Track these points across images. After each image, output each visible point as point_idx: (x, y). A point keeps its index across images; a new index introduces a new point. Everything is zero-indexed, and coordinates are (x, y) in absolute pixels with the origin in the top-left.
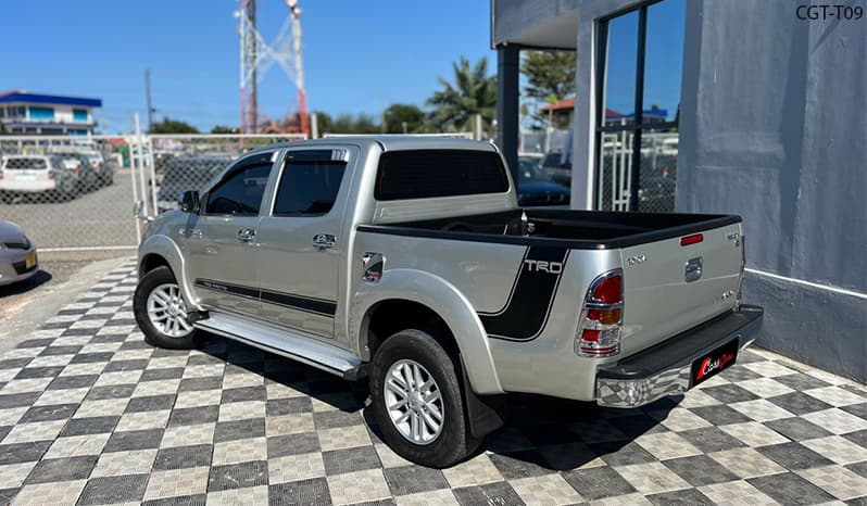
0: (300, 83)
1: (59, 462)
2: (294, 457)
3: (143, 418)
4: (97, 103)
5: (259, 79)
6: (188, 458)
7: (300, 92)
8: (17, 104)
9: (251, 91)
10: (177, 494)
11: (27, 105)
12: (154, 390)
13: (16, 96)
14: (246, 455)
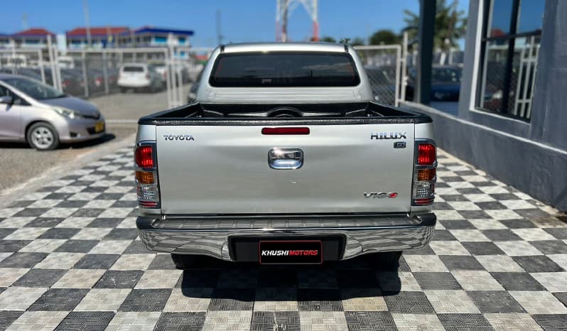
0: (315, 17)
1: (24, 255)
2: (162, 271)
3: (93, 231)
4: (190, 33)
5: (289, 15)
6: (98, 263)
7: (314, 23)
8: (147, 34)
9: (282, 23)
10: (73, 287)
11: (153, 35)
12: (113, 213)
13: (147, 30)
14: (134, 265)
